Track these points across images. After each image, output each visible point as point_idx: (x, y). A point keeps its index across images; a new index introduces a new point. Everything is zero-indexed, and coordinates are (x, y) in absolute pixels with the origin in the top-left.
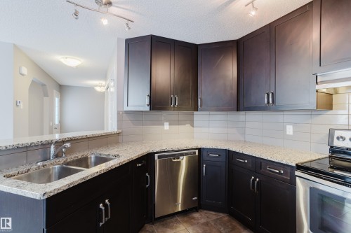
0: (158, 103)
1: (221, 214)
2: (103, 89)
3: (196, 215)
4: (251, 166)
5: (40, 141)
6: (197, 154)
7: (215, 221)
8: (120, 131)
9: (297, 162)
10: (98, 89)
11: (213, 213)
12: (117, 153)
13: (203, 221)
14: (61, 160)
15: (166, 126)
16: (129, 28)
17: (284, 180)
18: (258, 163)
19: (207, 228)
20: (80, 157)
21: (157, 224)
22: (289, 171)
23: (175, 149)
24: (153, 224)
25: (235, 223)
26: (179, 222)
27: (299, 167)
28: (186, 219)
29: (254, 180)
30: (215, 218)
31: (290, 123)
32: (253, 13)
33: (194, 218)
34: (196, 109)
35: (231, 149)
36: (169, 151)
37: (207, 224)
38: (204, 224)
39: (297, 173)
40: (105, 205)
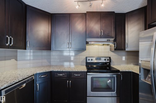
4: (66, 76)
6: (34, 78)
18: (70, 74)
29: (69, 82)
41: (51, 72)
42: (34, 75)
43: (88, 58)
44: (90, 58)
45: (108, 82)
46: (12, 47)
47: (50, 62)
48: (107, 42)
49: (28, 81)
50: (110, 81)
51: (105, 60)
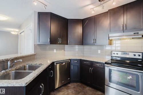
0: (53, 41)
1: (78, 83)
2: (16, 33)
3: (69, 85)
4: (89, 64)
5: (2, 59)
6: (69, 61)
7: (77, 86)
8: (35, 53)
9: (105, 61)
10: (13, 33)
11: (75, 83)
12: (40, 63)
13: (73, 87)
14: (14, 68)
15: (55, 51)
16: (46, 9)
17: (101, 68)
18: (92, 63)
19: (75, 89)
20: (22, 66)
21: (56, 92)
22: (103, 65)
23: (62, 60)
24: (54, 92)
25: (84, 85)
26: (64, 89)
27: (106, 63)
28: (66, 87)
29: (91, 69)
30: (76, 85)
31: (99, 49)
32: (93, 12)
33: (69, 86)
34: (67, 44)
35: (82, 59)
36: (60, 61)
37: (74, 87)
38: (73, 88)
39: (106, 65)
40: (42, 86)
41: (81, 60)
42: (70, 60)
43: (113, 52)
44: (116, 53)
45: (128, 78)
46: (61, 44)
47: (83, 53)
48: (134, 35)
49: (66, 62)
50: (130, 77)
51: (135, 55)
